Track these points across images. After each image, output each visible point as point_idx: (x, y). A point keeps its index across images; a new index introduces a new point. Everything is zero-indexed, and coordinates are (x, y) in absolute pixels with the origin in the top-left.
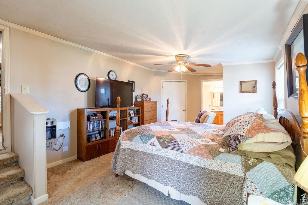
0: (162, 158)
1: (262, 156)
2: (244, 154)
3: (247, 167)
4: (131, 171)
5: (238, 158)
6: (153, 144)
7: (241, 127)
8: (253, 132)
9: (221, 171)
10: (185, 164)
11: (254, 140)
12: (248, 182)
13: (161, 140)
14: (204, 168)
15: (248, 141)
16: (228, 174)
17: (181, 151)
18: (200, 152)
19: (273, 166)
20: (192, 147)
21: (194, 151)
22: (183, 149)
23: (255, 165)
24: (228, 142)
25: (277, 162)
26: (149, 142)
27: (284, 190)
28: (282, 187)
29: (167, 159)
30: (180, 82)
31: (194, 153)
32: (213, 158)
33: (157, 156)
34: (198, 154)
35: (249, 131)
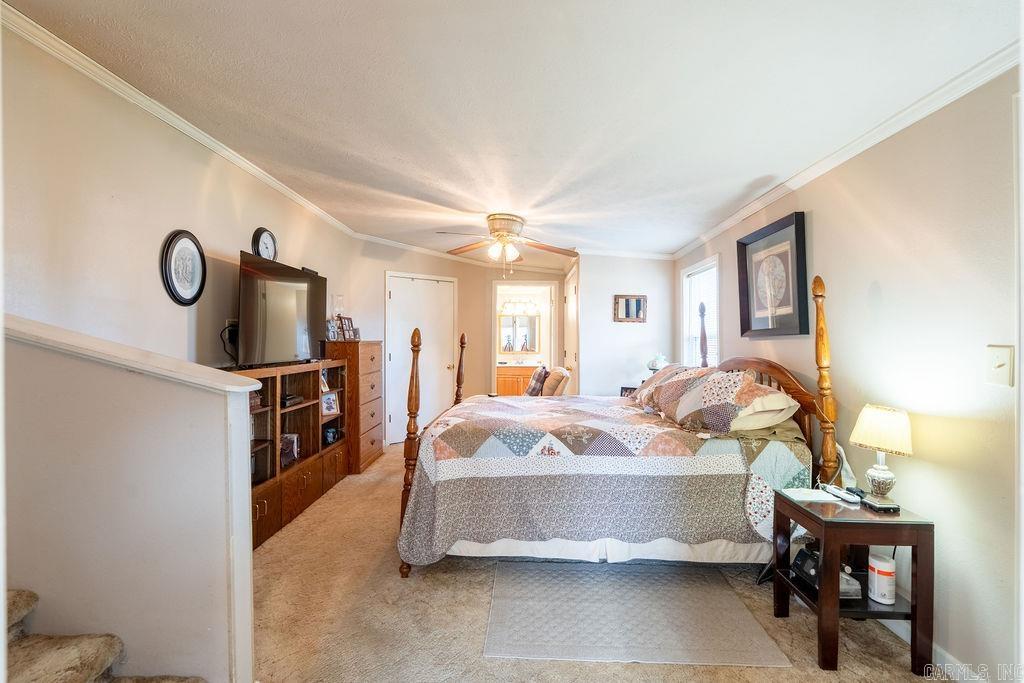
0: (580, 478)
1: (764, 434)
2: (740, 436)
3: (750, 456)
4: (474, 540)
5: (734, 444)
6: (551, 451)
7: (723, 390)
8: (745, 397)
9: (710, 473)
10: (636, 480)
11: (748, 410)
12: (753, 479)
13: (569, 438)
14: (678, 477)
15: (742, 414)
16: (723, 476)
17: (626, 452)
18: (667, 447)
19: (783, 445)
20: (648, 441)
21: (655, 449)
22: (632, 447)
23: (760, 449)
24: (706, 421)
25: (784, 439)
26: (537, 448)
27: (799, 478)
28: (795, 474)
29: (594, 479)
30: (438, 281)
31: (656, 451)
32: (695, 452)
33: (564, 478)
34: (664, 452)
35: (739, 397)
